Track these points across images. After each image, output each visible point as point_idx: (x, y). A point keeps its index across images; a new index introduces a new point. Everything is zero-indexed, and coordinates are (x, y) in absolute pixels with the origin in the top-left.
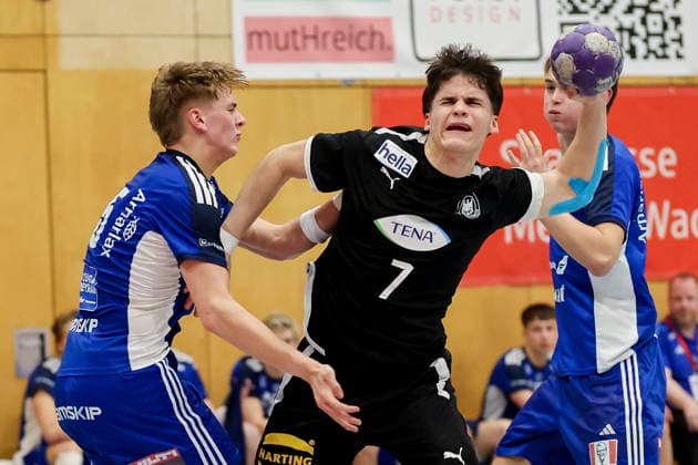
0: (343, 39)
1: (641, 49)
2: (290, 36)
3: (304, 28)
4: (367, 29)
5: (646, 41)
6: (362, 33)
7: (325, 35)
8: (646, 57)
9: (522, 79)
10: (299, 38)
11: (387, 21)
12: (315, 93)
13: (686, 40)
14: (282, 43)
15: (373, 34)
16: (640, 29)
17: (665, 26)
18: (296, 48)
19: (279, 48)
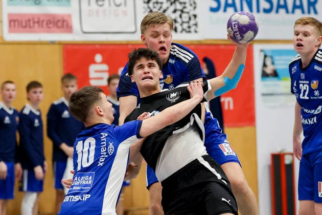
0: (50, 23)
1: (179, 28)
2: (28, 22)
3: (33, 19)
4: (60, 18)
5: (181, 25)
6: (59, 21)
7: (43, 21)
8: (181, 32)
9: (128, 41)
10: (31, 23)
11: (70, 16)
12: (38, 47)
13: (199, 25)
14: (24, 25)
15: (64, 21)
16: (179, 20)
17: (190, 19)
18: (30, 27)
19: (23, 27)
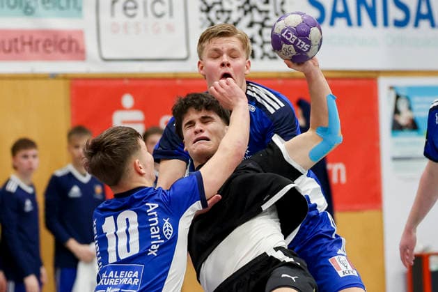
0: (50, 45)
1: (258, 53)
2: (13, 43)
3: (22, 37)
4: (66, 37)
5: (262, 47)
6: (63, 41)
7: (38, 42)
8: (262, 58)
9: (175, 74)
10: (19, 44)
11: (81, 33)
12: (31, 83)
14: (7, 48)
15: (71, 41)
16: (258, 39)
18: (17, 51)
19: (5, 51)
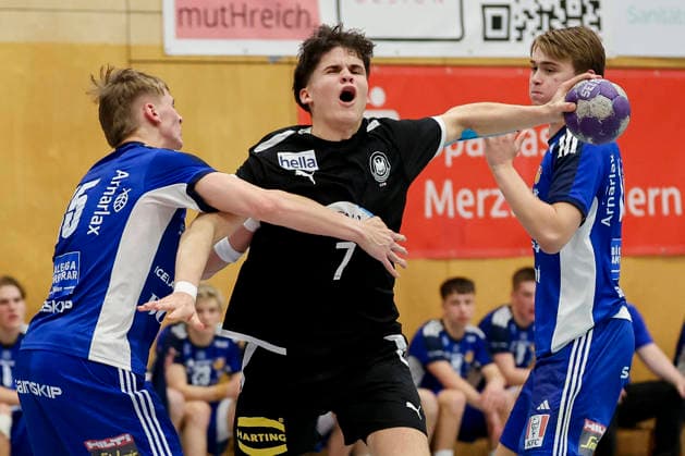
0: (270, 17)
2: (219, 13)
3: (232, 6)
4: (294, 7)
5: (565, 22)
6: (290, 11)
7: (253, 13)
9: (445, 59)
10: (228, 15)
12: (243, 69)
13: (604, 24)
14: (211, 21)
15: (300, 13)
16: (559, 12)
17: (584, 10)
18: (225, 25)
19: (208, 25)
